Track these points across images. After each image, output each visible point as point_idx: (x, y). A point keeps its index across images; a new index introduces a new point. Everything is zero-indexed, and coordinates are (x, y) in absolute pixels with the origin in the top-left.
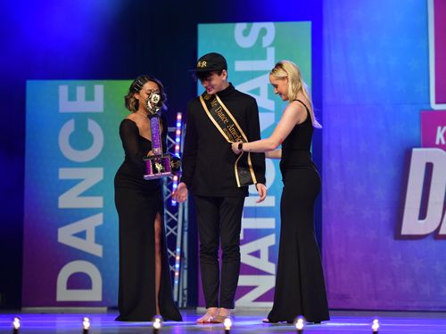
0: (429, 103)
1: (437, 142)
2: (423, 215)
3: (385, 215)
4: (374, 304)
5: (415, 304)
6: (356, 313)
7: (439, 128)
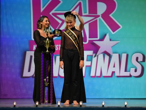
0: (31, 38)
1: (34, 50)
2: (29, 71)
3: (18, 71)
4: (15, 97)
5: (27, 97)
6: (9, 100)
7: (34, 46)
